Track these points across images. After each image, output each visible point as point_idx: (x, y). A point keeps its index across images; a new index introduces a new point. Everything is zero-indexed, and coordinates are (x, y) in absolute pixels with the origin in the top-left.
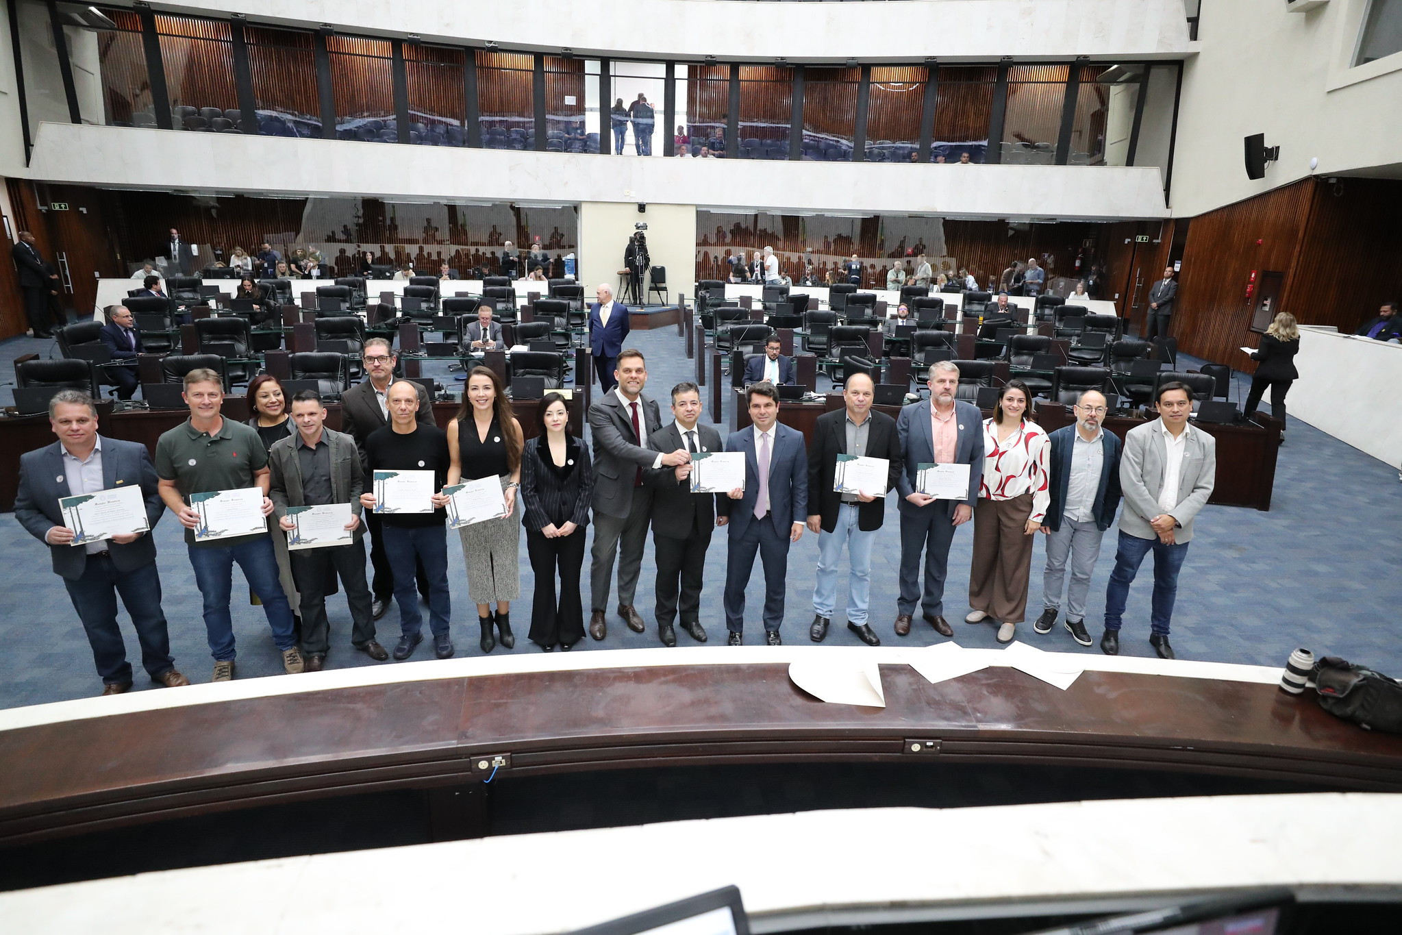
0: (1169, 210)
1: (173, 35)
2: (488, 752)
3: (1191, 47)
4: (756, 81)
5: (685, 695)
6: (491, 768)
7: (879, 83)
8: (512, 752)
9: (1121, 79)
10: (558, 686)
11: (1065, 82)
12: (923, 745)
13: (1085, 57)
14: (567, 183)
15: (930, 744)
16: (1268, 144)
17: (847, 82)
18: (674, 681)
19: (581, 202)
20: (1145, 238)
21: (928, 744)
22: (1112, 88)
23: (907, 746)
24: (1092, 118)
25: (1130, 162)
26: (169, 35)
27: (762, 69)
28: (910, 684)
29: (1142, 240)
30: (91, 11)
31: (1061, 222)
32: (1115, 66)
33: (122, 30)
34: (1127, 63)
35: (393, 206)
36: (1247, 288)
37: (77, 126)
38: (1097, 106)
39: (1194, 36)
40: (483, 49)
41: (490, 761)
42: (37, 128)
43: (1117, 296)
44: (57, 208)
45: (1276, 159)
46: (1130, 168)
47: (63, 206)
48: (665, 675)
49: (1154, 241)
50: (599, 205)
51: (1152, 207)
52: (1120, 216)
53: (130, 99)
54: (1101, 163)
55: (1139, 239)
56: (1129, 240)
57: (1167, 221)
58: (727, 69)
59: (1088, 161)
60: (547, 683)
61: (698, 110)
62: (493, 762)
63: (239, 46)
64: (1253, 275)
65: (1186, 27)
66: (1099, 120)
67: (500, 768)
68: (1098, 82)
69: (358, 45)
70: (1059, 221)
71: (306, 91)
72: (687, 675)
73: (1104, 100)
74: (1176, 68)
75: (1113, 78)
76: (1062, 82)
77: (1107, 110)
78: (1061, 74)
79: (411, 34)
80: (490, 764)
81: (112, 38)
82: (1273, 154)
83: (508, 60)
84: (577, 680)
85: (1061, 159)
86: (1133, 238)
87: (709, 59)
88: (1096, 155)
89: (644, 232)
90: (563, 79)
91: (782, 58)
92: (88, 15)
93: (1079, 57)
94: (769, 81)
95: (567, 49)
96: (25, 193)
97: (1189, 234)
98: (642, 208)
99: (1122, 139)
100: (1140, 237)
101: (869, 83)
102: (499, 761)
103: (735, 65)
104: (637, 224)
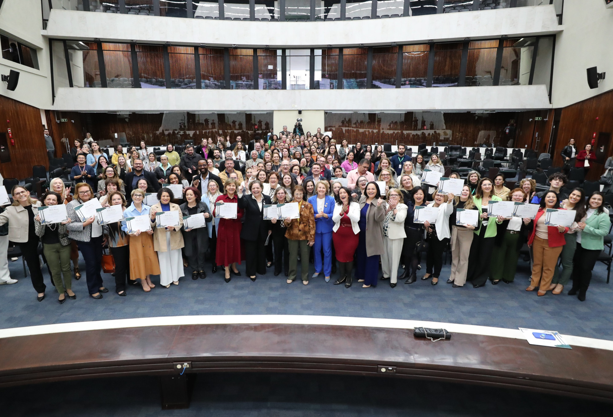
0: (551, 105)
1: (111, 50)
2: (181, 360)
3: (559, 28)
4: (352, 55)
5: (275, 338)
6: (182, 368)
7: (407, 53)
8: (192, 361)
9: (526, 44)
10: (219, 331)
11: (497, 48)
12: (387, 369)
13: (506, 35)
14: (267, 103)
15: (390, 368)
16: (599, 71)
17: (394, 53)
18: (272, 331)
19: (273, 111)
20: (539, 118)
21: (389, 368)
22: (522, 49)
23: (379, 369)
24: (512, 64)
25: (530, 83)
26: (109, 50)
27: (355, 49)
28: (385, 338)
29: (538, 119)
30: (79, 43)
31: (498, 112)
32: (522, 39)
33: (92, 50)
34: (527, 37)
35: (199, 114)
36: (591, 141)
37: (71, 88)
38: (515, 58)
39: (560, 23)
40: (232, 48)
41: (182, 365)
42: (57, 90)
43: (526, 146)
44: (63, 121)
45: (604, 78)
46: (530, 86)
47: (65, 120)
48: (268, 328)
49: (545, 119)
50: (281, 112)
51: (542, 103)
52: (526, 108)
53: (94, 76)
54: (518, 84)
55: (537, 119)
56: (532, 119)
57: (551, 110)
58: (338, 50)
59: (511, 83)
60: (214, 330)
61: (326, 68)
62: (183, 365)
63: (134, 53)
64: (594, 135)
65: (556, 19)
66: (516, 64)
67: (186, 368)
68: (514, 47)
69: (182, 50)
70: (496, 111)
71: (161, 69)
72: (279, 329)
73: (518, 54)
74: (552, 38)
75: (522, 45)
76: (496, 48)
77: (520, 59)
78: (495, 44)
79: (202, 43)
80: (182, 366)
81: (88, 53)
82: (602, 76)
83: (244, 52)
84: (228, 329)
85: (496, 82)
86: (534, 118)
87: (329, 46)
88: (514, 80)
89: (301, 122)
90: (266, 59)
91: (362, 44)
92: (79, 45)
93: (502, 36)
94: (358, 54)
95: (267, 46)
96: (51, 115)
97: (562, 115)
98: (300, 112)
99: (526, 72)
100: (537, 118)
101: (402, 53)
102: (186, 365)
103: (341, 48)
104: (298, 119)
